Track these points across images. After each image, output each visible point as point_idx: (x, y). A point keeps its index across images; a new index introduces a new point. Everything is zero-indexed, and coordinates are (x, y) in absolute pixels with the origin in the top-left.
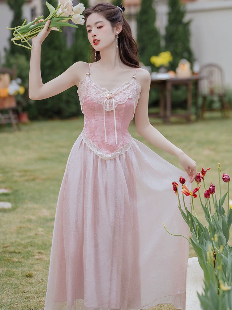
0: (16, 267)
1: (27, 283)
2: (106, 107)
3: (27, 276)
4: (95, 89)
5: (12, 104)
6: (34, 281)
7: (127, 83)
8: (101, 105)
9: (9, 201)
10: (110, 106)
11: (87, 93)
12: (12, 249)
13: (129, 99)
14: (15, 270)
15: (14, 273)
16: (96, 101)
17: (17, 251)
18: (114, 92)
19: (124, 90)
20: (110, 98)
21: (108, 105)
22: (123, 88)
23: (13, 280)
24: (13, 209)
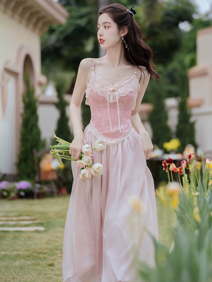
0: (42, 261)
1: (50, 269)
2: (109, 99)
3: (50, 265)
4: (99, 83)
5: (53, 176)
6: (55, 269)
7: (128, 77)
8: (105, 98)
9: (43, 226)
10: (113, 99)
11: (93, 87)
12: (39, 251)
13: (130, 92)
14: (40, 262)
15: (39, 264)
16: (100, 95)
17: (44, 252)
18: (116, 86)
19: (126, 84)
20: (114, 91)
21: (111, 98)
22: (125, 83)
23: (39, 268)
24: (45, 231)
